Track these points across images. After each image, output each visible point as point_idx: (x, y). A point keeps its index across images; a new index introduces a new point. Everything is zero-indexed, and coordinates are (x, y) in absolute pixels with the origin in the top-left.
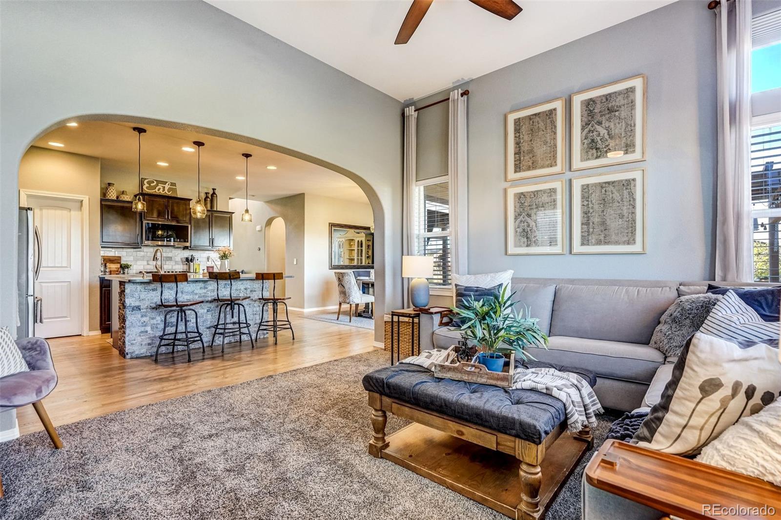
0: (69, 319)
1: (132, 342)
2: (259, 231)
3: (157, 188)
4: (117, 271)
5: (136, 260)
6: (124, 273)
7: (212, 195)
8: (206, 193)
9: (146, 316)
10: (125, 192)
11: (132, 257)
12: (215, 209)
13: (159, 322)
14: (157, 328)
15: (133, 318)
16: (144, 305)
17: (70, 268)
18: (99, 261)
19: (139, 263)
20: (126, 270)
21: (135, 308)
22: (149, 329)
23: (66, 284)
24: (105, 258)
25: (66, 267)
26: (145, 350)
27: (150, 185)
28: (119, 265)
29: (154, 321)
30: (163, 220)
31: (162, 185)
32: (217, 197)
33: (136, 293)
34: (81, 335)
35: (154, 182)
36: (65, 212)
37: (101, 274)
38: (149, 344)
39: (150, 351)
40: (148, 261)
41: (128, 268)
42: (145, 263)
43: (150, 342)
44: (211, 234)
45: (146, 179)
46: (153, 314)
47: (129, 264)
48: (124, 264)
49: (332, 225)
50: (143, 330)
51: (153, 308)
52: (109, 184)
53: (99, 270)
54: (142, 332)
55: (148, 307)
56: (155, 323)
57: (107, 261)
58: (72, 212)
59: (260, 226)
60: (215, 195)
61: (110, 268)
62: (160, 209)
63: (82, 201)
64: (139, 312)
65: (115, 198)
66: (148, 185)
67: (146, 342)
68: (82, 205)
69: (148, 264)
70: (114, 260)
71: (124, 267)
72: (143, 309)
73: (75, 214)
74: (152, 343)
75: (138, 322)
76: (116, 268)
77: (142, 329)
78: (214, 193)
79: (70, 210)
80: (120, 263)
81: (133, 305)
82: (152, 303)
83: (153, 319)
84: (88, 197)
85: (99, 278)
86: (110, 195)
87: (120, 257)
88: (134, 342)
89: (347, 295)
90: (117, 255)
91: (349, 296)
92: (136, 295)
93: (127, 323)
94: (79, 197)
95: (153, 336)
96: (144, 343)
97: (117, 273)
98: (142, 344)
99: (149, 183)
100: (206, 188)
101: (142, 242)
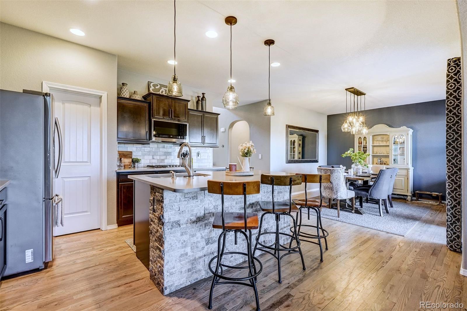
0: (89, 213)
1: (171, 271)
2: (223, 132)
3: (161, 91)
4: (130, 165)
5: (144, 155)
6: (134, 167)
7: (202, 99)
8: (198, 97)
9: (186, 233)
10: (136, 92)
11: (141, 152)
12: (205, 111)
13: (199, 239)
14: (197, 247)
15: (172, 238)
16: (184, 219)
17: (90, 163)
18: (117, 156)
19: (146, 157)
20: (136, 164)
21: (174, 224)
22: (188, 250)
23: (87, 179)
24: (121, 153)
25: (86, 162)
26: (185, 279)
27: (155, 87)
28: (131, 159)
29: (194, 239)
30: (168, 118)
31: (165, 88)
32: (206, 100)
33: (176, 204)
34: (99, 229)
35: (158, 86)
36: (86, 107)
37: (117, 169)
38: (189, 270)
39: (190, 279)
40: (153, 156)
41: (138, 162)
42: (151, 157)
43: (190, 267)
44: (203, 132)
45: (152, 82)
46: (193, 230)
47: (139, 158)
48: (135, 159)
49: (289, 127)
50: (183, 253)
51: (194, 222)
52: (123, 84)
53: (116, 165)
54: (182, 255)
55: (188, 221)
56: (195, 241)
57: (123, 155)
58: (92, 107)
59: (224, 128)
60: (205, 99)
61: (124, 162)
62: (166, 108)
63: (101, 97)
64: (179, 229)
65: (128, 97)
66: (154, 88)
67: (186, 269)
68: (100, 101)
69: (153, 159)
70: (127, 155)
71: (135, 161)
72: (182, 224)
73: (95, 109)
74: (192, 268)
75: (177, 244)
76: (129, 162)
77: (182, 251)
78: (203, 97)
79: (90, 105)
80: (131, 157)
81: (172, 220)
82: (192, 215)
83: (193, 236)
84: (106, 92)
85: (116, 173)
86: (124, 94)
87: (131, 152)
88: (174, 270)
89: (335, 191)
90: (129, 150)
91: (337, 192)
92: (176, 207)
93: (166, 245)
94: (98, 93)
95: (194, 258)
96: (183, 270)
97: (129, 167)
98: (181, 272)
99: (154, 85)
100: (197, 93)
101: (150, 138)
